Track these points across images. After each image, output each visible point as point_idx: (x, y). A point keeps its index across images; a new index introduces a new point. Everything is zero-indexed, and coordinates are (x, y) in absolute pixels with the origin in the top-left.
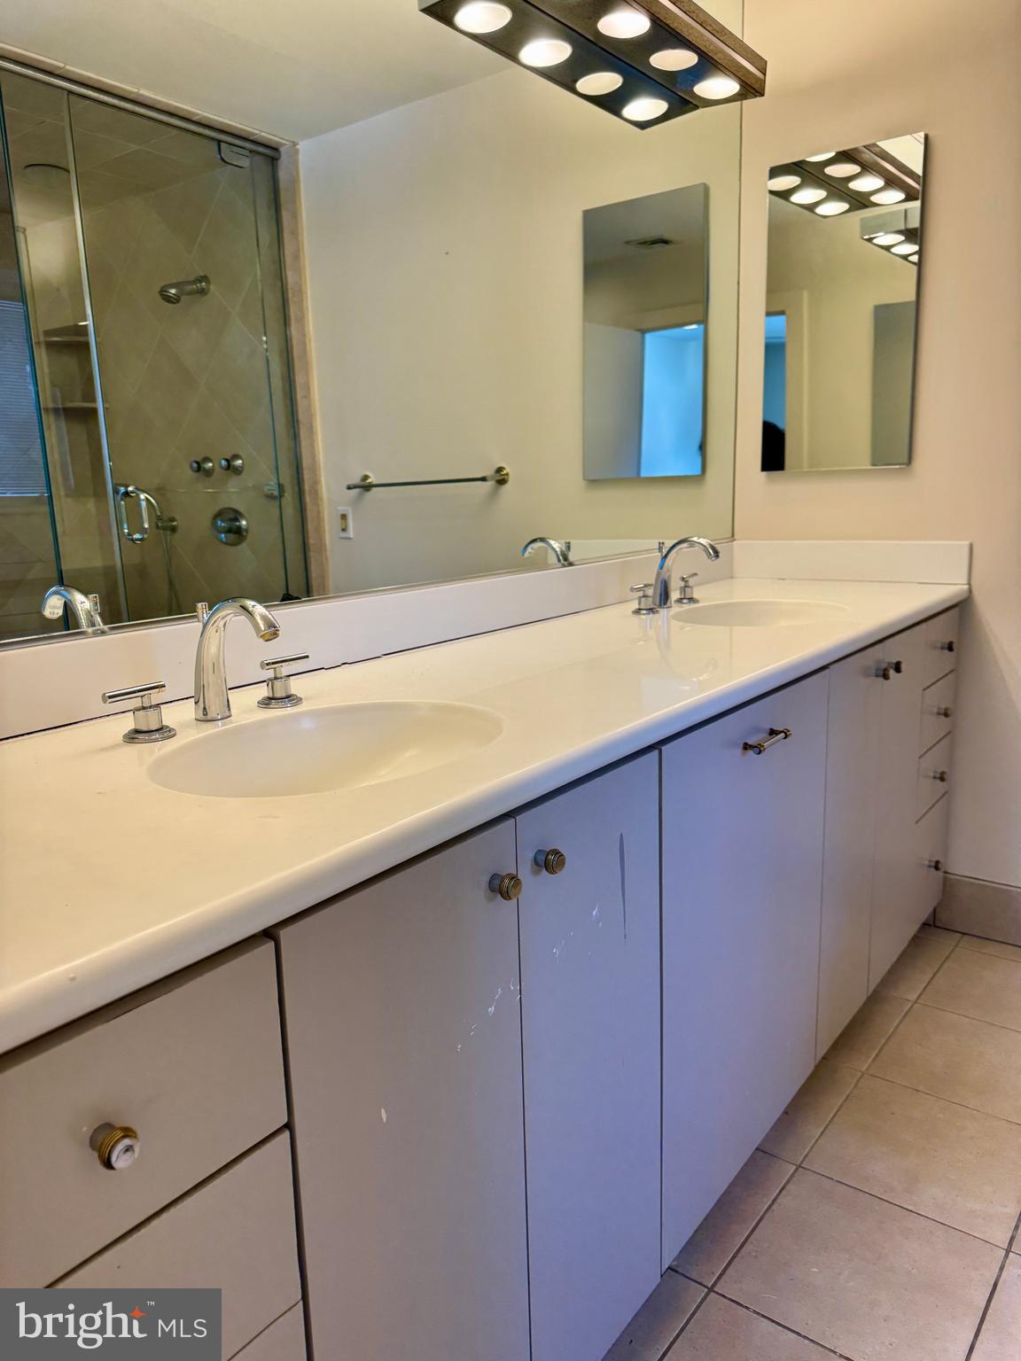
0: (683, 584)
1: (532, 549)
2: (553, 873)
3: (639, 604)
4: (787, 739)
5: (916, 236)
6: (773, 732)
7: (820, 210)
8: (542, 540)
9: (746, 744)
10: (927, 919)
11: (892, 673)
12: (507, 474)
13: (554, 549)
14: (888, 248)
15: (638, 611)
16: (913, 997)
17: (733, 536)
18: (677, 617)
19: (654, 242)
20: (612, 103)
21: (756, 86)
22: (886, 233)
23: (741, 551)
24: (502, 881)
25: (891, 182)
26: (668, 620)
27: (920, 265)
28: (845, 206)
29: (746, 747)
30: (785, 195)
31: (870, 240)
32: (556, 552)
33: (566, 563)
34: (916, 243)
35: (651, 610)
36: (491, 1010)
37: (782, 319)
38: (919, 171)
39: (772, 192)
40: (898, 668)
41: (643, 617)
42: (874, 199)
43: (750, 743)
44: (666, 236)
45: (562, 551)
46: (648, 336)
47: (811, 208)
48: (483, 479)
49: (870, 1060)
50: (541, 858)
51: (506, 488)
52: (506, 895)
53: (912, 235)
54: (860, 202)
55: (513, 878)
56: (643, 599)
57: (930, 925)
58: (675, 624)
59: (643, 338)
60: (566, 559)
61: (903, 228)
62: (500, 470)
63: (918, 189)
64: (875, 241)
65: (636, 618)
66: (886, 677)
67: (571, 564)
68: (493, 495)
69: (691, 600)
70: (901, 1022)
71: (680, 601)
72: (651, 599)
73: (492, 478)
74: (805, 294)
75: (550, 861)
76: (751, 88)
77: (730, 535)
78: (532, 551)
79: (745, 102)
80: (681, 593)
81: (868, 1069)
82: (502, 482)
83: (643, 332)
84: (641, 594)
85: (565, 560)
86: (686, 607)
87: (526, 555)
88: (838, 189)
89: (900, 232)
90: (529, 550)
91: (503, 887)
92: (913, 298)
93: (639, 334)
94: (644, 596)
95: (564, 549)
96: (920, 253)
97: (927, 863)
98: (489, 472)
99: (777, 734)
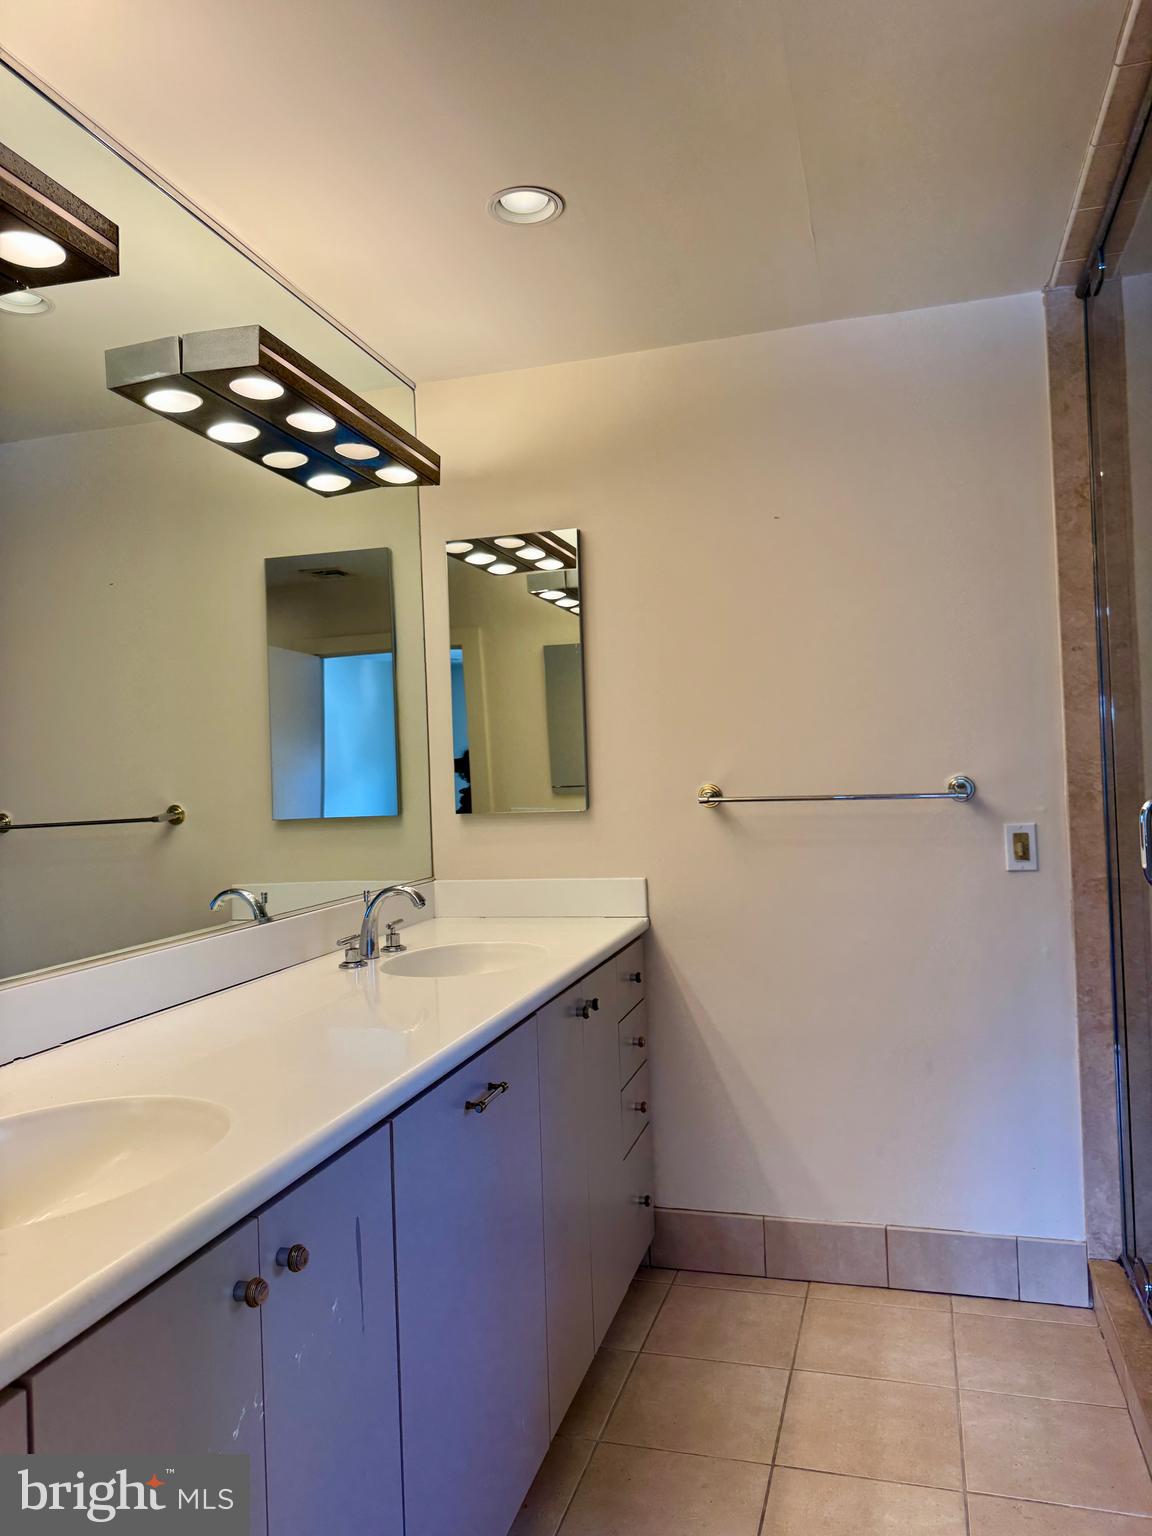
0: (389, 932)
1: (223, 901)
2: (295, 1271)
3: (346, 955)
4: (506, 1092)
5: (576, 594)
6: (492, 1087)
7: (490, 570)
8: (233, 891)
9: (468, 1103)
10: (643, 1261)
11: (590, 1011)
12: (182, 813)
13: (248, 901)
14: (553, 602)
15: (345, 965)
16: (636, 1347)
17: (433, 875)
18: (386, 969)
19: (329, 573)
20: (298, 475)
21: (432, 477)
22: (550, 590)
23: (441, 891)
24: (248, 1288)
25: (551, 553)
26: (376, 971)
27: (581, 615)
28: (514, 568)
29: (469, 1106)
30: (461, 557)
31: (537, 595)
32: (250, 903)
33: (263, 919)
34: (576, 599)
35: (359, 964)
36: (236, 1433)
37: (460, 651)
38: (574, 544)
39: (448, 554)
40: (594, 1004)
41: (351, 971)
42: (537, 564)
43: (472, 1102)
44: (343, 569)
45: (257, 902)
46: (326, 660)
47: (484, 567)
48: (154, 819)
49: (604, 1425)
50: (284, 1257)
51: (179, 828)
52: (252, 1303)
53: (571, 593)
54: (526, 566)
55: (259, 1282)
56: (350, 952)
57: (646, 1267)
58: (383, 976)
59: (322, 663)
60: (263, 913)
61: (563, 586)
62: (173, 809)
63: (573, 557)
64: (541, 595)
65: (344, 974)
66: (586, 1016)
67: (269, 920)
68: (166, 835)
69: (399, 948)
70: (629, 1376)
71: (387, 949)
72: (359, 951)
73: (164, 818)
74: (480, 631)
75: (292, 1259)
76: (428, 476)
77: (430, 875)
78: (222, 904)
79: (420, 487)
80: (387, 940)
81: (601, 1438)
82: (176, 821)
83: (322, 657)
84: (348, 946)
85: (262, 915)
86: (394, 955)
87: (216, 907)
88: (507, 556)
89: (562, 590)
90: (219, 902)
91: (248, 1294)
92: (579, 642)
93: (317, 658)
94: (351, 949)
95: (261, 901)
96: (581, 606)
97: (637, 1200)
98: (161, 811)
99: (496, 1088)
